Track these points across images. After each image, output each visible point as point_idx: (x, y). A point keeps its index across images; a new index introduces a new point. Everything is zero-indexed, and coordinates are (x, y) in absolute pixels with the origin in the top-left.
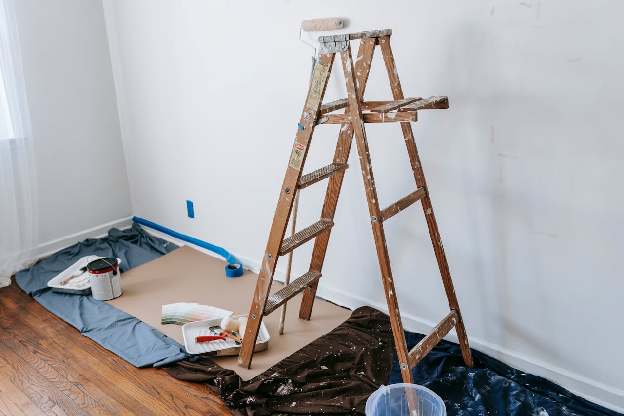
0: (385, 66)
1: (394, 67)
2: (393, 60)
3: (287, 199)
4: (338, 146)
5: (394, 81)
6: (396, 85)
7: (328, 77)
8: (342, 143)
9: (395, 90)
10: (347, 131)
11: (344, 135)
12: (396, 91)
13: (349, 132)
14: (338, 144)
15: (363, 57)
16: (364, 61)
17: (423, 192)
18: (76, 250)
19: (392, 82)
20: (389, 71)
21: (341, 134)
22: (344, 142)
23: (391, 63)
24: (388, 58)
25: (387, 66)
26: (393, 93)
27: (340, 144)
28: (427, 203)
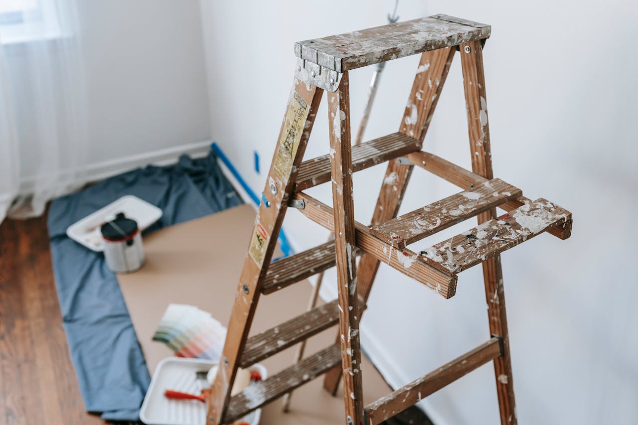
0: (464, 101)
1: (481, 108)
2: (481, 92)
3: (245, 300)
4: (379, 203)
5: (476, 136)
6: (479, 144)
7: (308, 130)
8: (385, 201)
9: (477, 153)
10: (392, 187)
11: (388, 191)
12: (477, 156)
13: (395, 189)
14: (379, 199)
15: (429, 68)
16: (429, 76)
17: (497, 349)
18: (130, 179)
19: (472, 138)
20: (470, 113)
21: (385, 187)
22: (387, 200)
23: (476, 100)
24: (472, 86)
25: (468, 102)
26: (473, 157)
27: (382, 201)
28: (503, 365)
